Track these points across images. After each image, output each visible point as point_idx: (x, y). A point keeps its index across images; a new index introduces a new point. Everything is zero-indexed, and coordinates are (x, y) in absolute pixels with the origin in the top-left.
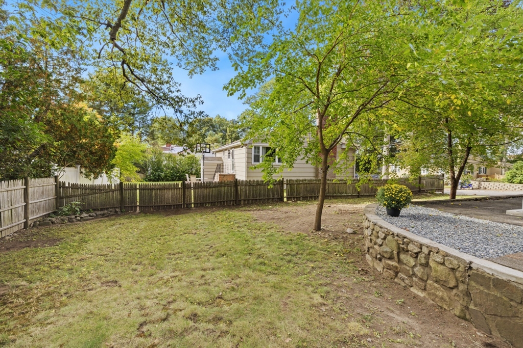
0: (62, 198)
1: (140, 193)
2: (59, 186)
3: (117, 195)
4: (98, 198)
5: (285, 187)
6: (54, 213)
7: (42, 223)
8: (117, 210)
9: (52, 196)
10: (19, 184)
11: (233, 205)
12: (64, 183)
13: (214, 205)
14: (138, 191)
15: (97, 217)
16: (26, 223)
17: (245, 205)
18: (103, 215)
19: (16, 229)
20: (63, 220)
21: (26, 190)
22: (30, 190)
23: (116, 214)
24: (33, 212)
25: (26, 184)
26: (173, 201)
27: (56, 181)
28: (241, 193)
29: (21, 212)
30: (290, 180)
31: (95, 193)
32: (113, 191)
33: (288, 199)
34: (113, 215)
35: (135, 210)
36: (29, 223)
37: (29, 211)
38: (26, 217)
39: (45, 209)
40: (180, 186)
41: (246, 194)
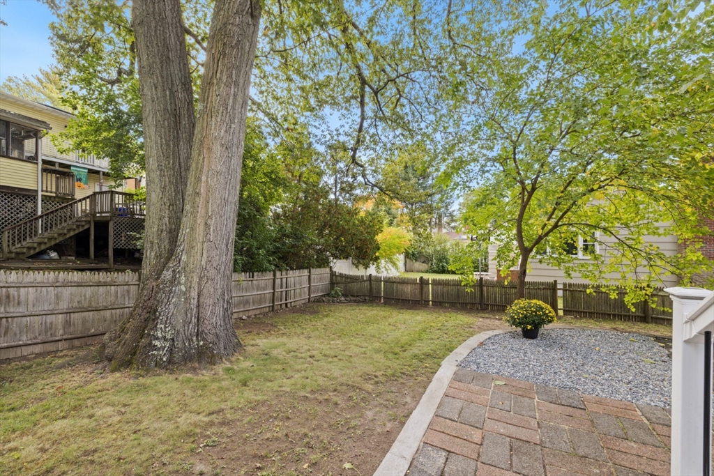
0: (334, 284)
1: (384, 285)
2: (333, 274)
3: (367, 284)
4: (355, 286)
5: (560, 293)
6: (328, 295)
7: (319, 301)
8: (366, 298)
9: (327, 281)
10: (306, 272)
11: (477, 309)
12: (335, 272)
13: (453, 306)
14: (382, 283)
15: (350, 301)
16: (309, 298)
17: (492, 311)
18: (355, 301)
19: (303, 302)
20: (329, 300)
21: (309, 276)
22: (312, 277)
23: (364, 302)
24: (314, 292)
25: (310, 272)
26: (411, 296)
27: (331, 270)
28: (488, 296)
29: (306, 290)
30: (570, 285)
31: (353, 282)
32: (365, 281)
33: (566, 312)
34: (362, 302)
35: (380, 301)
36: (311, 299)
37: (312, 290)
38: (309, 295)
39: (322, 291)
40: (418, 281)
41: (495, 297)
